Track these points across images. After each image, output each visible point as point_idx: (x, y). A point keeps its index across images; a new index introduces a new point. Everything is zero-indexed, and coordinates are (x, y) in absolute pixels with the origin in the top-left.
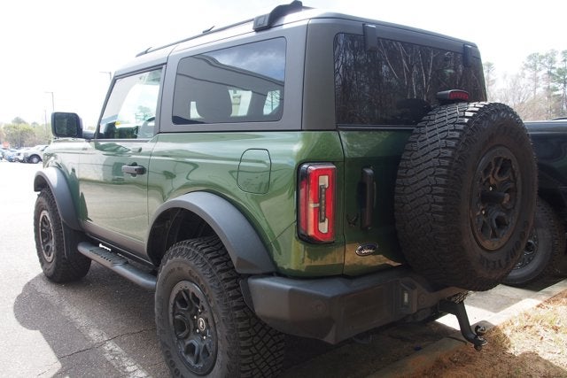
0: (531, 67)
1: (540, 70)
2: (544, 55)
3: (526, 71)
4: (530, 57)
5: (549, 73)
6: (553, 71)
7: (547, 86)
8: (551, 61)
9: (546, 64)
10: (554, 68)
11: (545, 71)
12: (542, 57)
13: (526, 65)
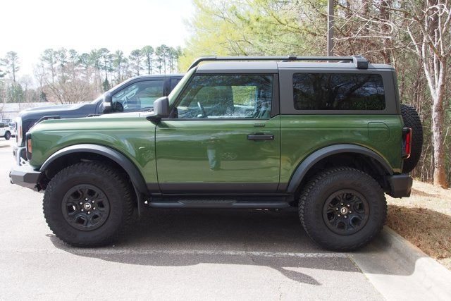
0: (48, 59)
1: (55, 62)
2: (57, 51)
3: (44, 62)
4: (47, 52)
5: (62, 66)
6: (65, 64)
7: (61, 75)
8: (63, 57)
9: (60, 58)
10: (66, 62)
11: (59, 63)
12: (55, 53)
13: (44, 57)
